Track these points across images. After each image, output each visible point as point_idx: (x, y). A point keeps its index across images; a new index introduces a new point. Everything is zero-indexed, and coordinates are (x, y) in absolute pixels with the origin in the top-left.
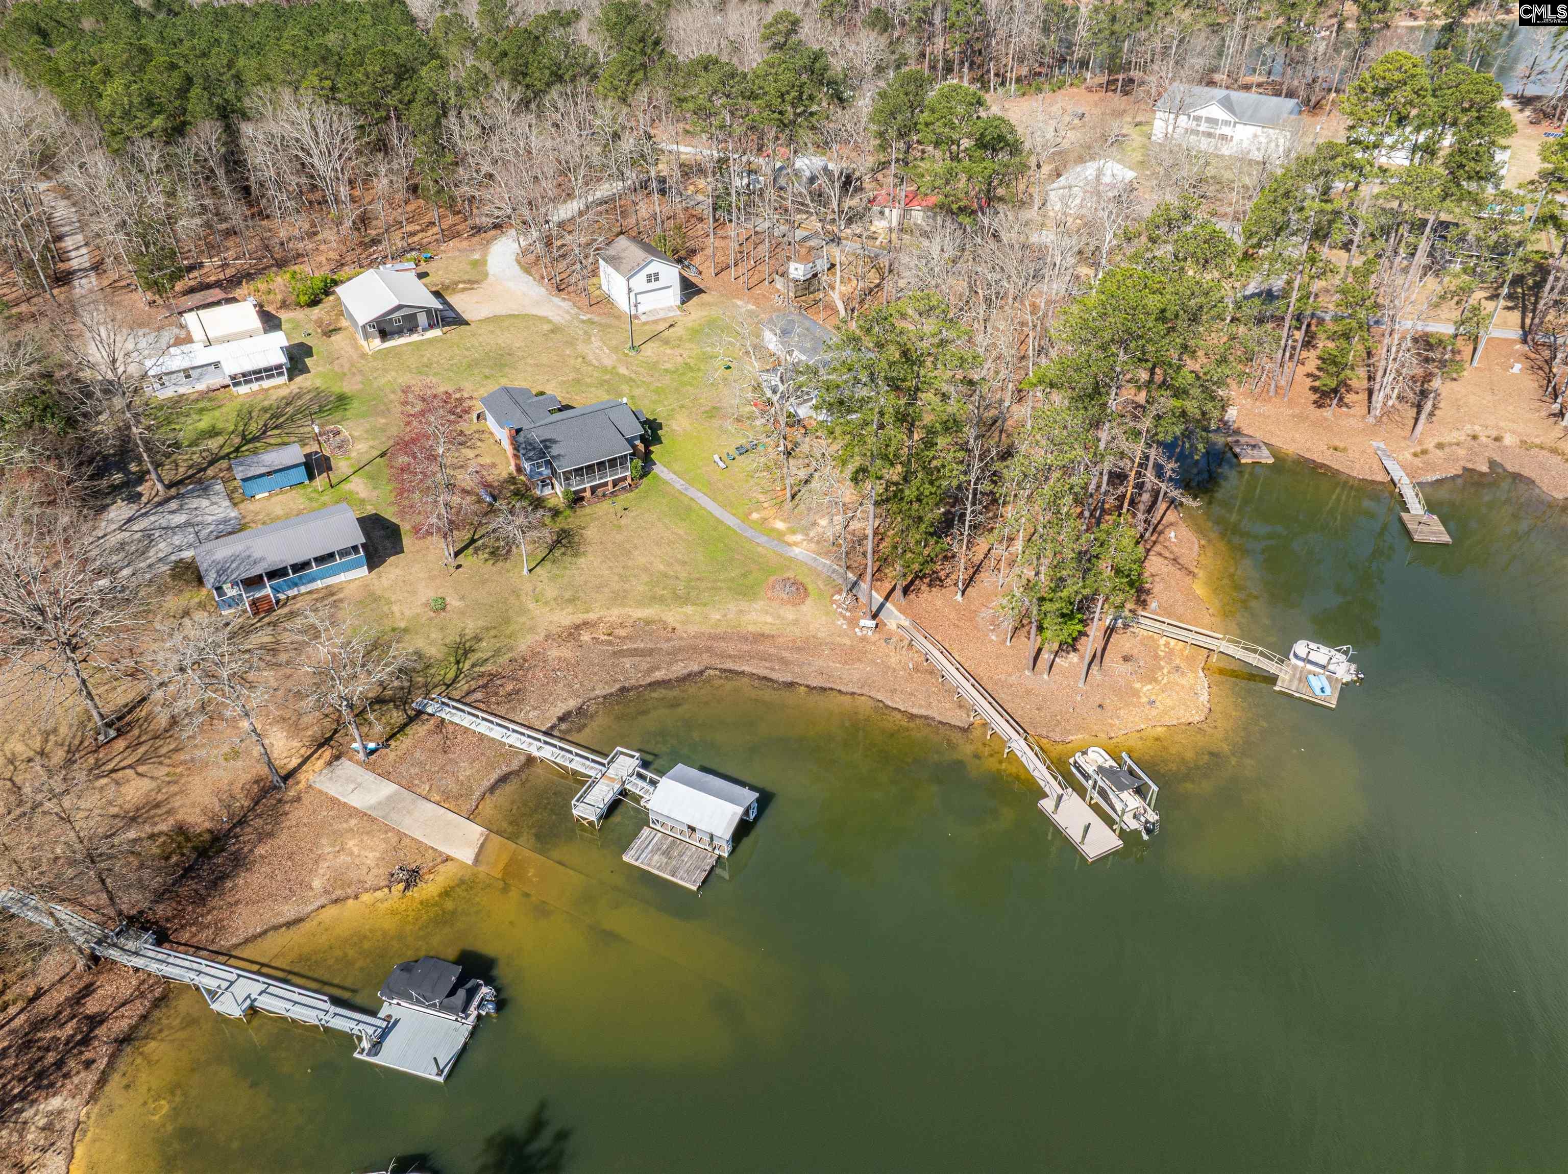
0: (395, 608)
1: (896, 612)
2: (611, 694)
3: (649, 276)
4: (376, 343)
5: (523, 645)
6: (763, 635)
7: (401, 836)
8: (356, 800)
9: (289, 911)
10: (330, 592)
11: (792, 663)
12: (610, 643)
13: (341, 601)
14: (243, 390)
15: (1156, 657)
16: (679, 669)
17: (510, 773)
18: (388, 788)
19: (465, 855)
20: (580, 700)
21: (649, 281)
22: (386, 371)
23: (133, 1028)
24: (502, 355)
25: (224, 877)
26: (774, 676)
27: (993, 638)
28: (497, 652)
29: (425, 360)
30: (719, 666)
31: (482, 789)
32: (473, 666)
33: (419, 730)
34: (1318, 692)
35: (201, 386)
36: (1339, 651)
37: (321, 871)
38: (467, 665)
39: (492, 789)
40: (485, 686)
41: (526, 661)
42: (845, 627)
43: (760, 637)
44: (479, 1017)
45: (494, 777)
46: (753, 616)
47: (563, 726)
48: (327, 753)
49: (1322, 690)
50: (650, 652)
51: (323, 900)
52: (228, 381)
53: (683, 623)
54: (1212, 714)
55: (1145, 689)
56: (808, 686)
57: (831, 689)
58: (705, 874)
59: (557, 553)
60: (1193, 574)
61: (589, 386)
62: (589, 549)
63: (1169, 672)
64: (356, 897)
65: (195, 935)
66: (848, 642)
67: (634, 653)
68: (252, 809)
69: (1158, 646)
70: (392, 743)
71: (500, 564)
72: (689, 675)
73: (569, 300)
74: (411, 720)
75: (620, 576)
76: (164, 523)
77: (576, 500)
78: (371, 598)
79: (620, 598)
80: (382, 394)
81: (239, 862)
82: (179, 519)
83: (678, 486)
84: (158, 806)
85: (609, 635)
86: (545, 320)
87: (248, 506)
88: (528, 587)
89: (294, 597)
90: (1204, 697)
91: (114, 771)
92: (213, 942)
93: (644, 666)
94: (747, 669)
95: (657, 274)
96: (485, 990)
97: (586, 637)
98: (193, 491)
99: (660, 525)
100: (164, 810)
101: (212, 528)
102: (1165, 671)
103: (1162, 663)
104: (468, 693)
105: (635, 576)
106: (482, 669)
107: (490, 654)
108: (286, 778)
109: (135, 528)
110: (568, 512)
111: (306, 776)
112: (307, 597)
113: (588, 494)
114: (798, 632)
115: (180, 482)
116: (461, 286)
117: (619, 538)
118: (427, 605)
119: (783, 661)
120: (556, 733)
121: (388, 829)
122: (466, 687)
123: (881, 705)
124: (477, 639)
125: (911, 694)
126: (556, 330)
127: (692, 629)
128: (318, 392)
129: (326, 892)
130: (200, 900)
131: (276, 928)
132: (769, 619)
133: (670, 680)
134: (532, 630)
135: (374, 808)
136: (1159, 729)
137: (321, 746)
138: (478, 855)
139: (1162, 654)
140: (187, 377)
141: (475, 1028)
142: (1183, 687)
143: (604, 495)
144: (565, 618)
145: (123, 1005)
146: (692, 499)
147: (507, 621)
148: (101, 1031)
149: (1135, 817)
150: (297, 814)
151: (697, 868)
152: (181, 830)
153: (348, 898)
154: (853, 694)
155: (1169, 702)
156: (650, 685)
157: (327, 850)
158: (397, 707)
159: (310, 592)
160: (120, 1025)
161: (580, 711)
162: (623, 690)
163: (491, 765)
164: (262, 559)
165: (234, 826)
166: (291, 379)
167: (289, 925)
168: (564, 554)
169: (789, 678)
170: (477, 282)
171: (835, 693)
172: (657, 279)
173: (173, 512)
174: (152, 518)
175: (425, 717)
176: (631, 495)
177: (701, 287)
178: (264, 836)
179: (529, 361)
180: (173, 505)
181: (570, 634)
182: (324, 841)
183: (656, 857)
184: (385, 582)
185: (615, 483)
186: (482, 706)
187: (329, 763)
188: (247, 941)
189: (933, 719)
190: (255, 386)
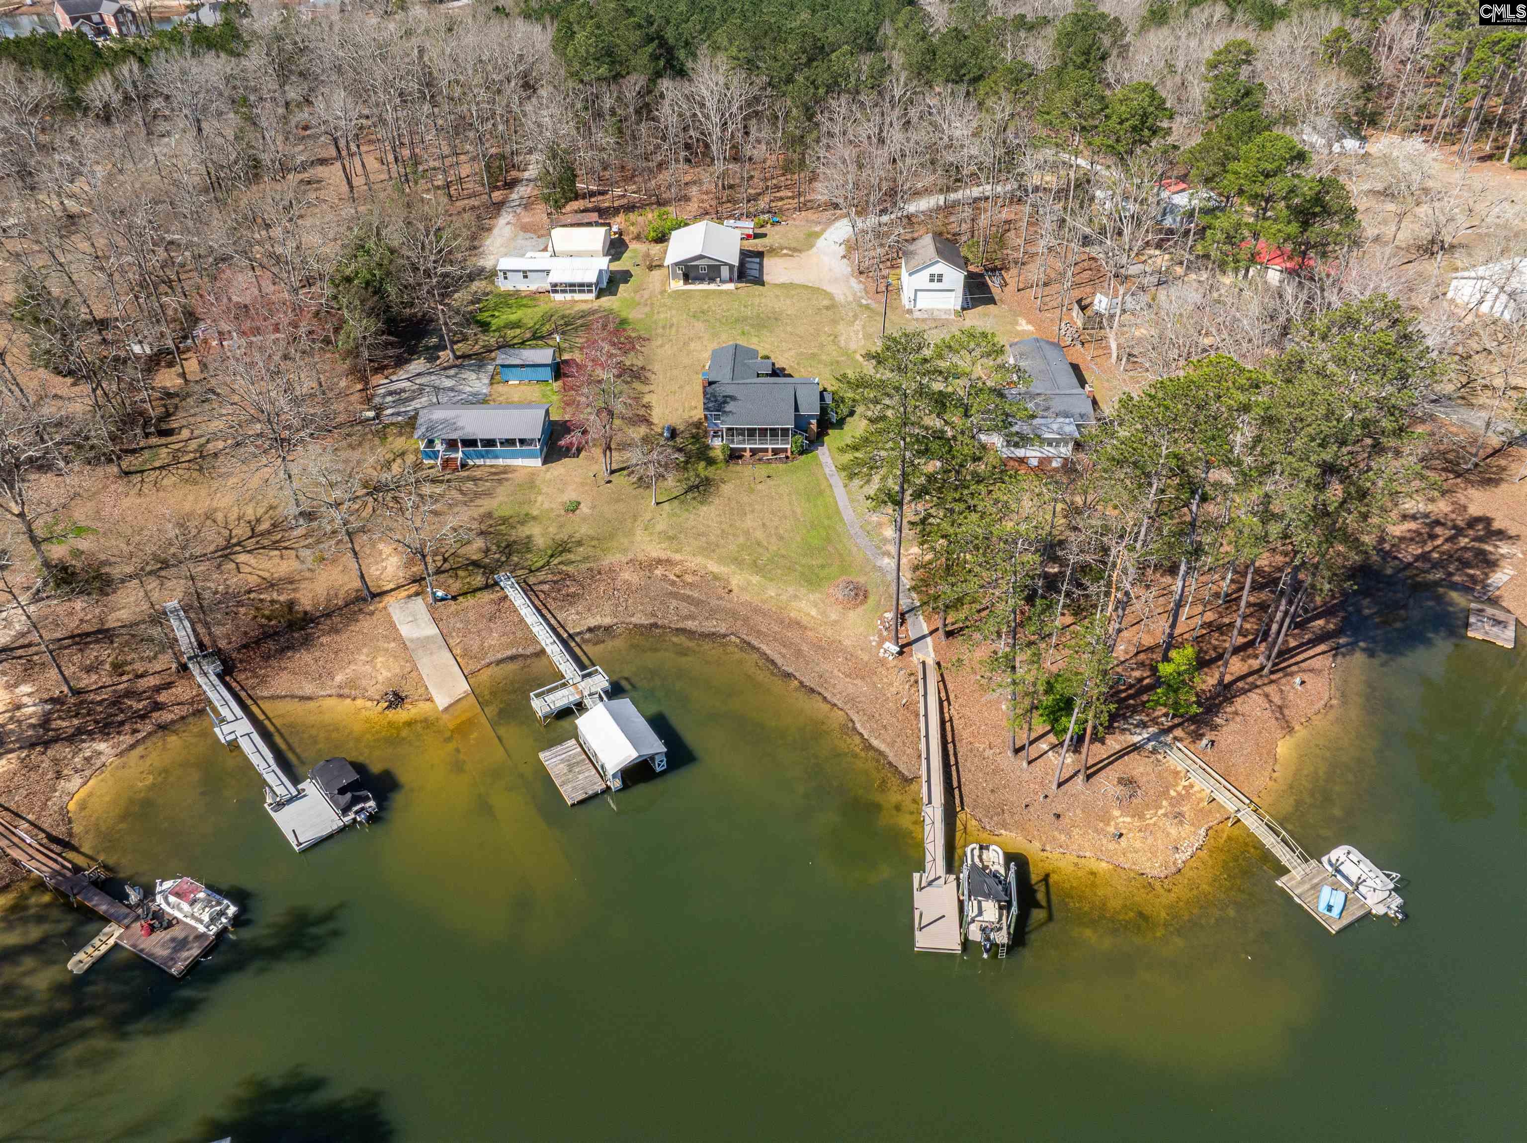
0: (540, 499)
1: (931, 649)
2: (642, 626)
3: (932, 275)
4: (678, 285)
5: (607, 561)
6: (798, 623)
7: (415, 668)
8: (406, 631)
9: (308, 689)
10: (506, 470)
11: (804, 657)
12: (673, 583)
13: (507, 480)
14: (559, 297)
15: (1165, 793)
16: (710, 626)
17: (521, 655)
18: (432, 630)
19: (442, 701)
20: (615, 620)
21: (932, 280)
22: (670, 308)
23: (173, 722)
24: (769, 318)
25: (291, 647)
26: (779, 661)
27: (1004, 707)
28: (586, 559)
29: (706, 307)
30: (744, 637)
31: (493, 659)
32: (560, 563)
33: (486, 597)
34: (1322, 907)
35: (533, 287)
36: (1388, 876)
37: (347, 671)
38: (556, 562)
39: (499, 662)
40: (555, 582)
41: (599, 573)
42: (874, 644)
43: (797, 624)
44: (354, 820)
45: (509, 653)
46: (803, 604)
47: (587, 636)
48: (414, 588)
49: (1330, 908)
50: (697, 603)
51: (333, 692)
52: (549, 288)
53: (742, 589)
54: (1178, 876)
55: (1121, 819)
56: (801, 683)
57: (820, 694)
58: (584, 796)
59: (690, 496)
60: (1291, 730)
61: (820, 362)
62: (717, 501)
63: (1165, 815)
64: (354, 699)
65: (247, 679)
66: (866, 658)
67: (688, 599)
68: (340, 609)
69: (1177, 785)
70: (461, 599)
71: (641, 490)
72: (714, 634)
73: (864, 283)
74: (487, 587)
75: (723, 531)
76: (437, 383)
77: (734, 456)
78: (531, 483)
79: (709, 549)
80: (654, 326)
81: (307, 642)
82: (448, 383)
83: (827, 471)
84: (291, 583)
85: (678, 577)
86: (831, 297)
87: (500, 388)
88: (648, 516)
89: (479, 466)
90: (1181, 857)
91: (286, 548)
92: (254, 688)
93: (685, 612)
94: (764, 647)
95: (941, 276)
96: (372, 803)
97: (658, 572)
98: (471, 365)
99: (786, 498)
100: (294, 586)
101: (465, 396)
102: (1161, 812)
103: (1165, 803)
104: (541, 583)
105: (734, 535)
106: (564, 568)
107: (579, 558)
108: (374, 596)
109: (418, 381)
110: (722, 465)
111: (388, 600)
112: (487, 469)
113: (748, 454)
114: (829, 633)
115: (469, 357)
116: (785, 251)
117: (746, 499)
118: (564, 503)
119: (799, 653)
120: (578, 639)
121: (411, 660)
122: (542, 578)
123: (850, 725)
124: (580, 543)
125: (885, 727)
126: (832, 306)
127: (746, 597)
128: (611, 311)
129: (340, 687)
130: (267, 658)
131: (293, 697)
132: (814, 612)
133: (694, 632)
134: (625, 551)
135: (412, 641)
136: (1104, 865)
137: (414, 581)
138: (451, 706)
139: (1173, 793)
140: (526, 277)
141: (345, 826)
142: (1168, 834)
143: (760, 460)
144: (656, 551)
145: (178, 704)
146: (831, 486)
147: (612, 536)
148: (155, 715)
149: (983, 930)
150: (365, 624)
151: (583, 788)
152: (291, 605)
153: (348, 697)
154: (835, 705)
155: (1138, 845)
156: (677, 629)
157: (363, 657)
158: (484, 573)
159: (491, 466)
160: (166, 717)
161: (608, 629)
162: (655, 625)
163: (512, 644)
164: (463, 428)
165: (322, 616)
166: (598, 297)
167: (302, 698)
168: (694, 498)
169: (790, 670)
170: (800, 251)
171: (820, 698)
172: (940, 281)
173: (447, 377)
174: (433, 378)
175: (498, 588)
176: (782, 466)
177: (996, 298)
178: (335, 630)
179: (789, 329)
180: (452, 372)
181: (651, 565)
182: (365, 650)
183: (562, 766)
184: (548, 476)
185: (775, 452)
186: (542, 596)
187: (409, 597)
188: (272, 698)
189: (885, 757)
190: (569, 296)
